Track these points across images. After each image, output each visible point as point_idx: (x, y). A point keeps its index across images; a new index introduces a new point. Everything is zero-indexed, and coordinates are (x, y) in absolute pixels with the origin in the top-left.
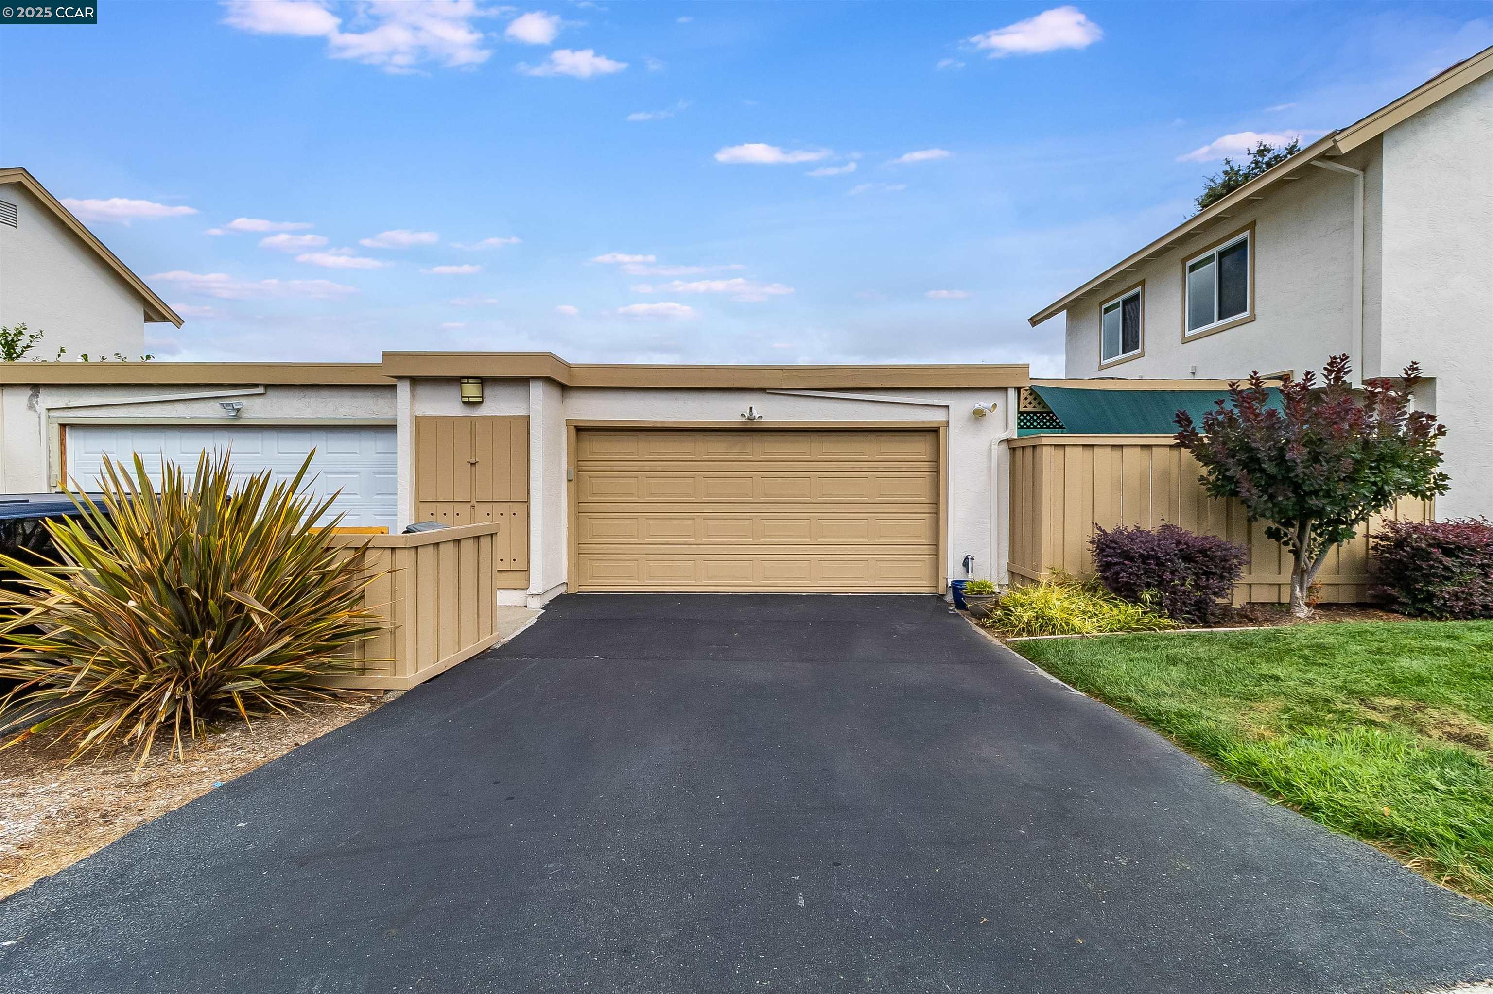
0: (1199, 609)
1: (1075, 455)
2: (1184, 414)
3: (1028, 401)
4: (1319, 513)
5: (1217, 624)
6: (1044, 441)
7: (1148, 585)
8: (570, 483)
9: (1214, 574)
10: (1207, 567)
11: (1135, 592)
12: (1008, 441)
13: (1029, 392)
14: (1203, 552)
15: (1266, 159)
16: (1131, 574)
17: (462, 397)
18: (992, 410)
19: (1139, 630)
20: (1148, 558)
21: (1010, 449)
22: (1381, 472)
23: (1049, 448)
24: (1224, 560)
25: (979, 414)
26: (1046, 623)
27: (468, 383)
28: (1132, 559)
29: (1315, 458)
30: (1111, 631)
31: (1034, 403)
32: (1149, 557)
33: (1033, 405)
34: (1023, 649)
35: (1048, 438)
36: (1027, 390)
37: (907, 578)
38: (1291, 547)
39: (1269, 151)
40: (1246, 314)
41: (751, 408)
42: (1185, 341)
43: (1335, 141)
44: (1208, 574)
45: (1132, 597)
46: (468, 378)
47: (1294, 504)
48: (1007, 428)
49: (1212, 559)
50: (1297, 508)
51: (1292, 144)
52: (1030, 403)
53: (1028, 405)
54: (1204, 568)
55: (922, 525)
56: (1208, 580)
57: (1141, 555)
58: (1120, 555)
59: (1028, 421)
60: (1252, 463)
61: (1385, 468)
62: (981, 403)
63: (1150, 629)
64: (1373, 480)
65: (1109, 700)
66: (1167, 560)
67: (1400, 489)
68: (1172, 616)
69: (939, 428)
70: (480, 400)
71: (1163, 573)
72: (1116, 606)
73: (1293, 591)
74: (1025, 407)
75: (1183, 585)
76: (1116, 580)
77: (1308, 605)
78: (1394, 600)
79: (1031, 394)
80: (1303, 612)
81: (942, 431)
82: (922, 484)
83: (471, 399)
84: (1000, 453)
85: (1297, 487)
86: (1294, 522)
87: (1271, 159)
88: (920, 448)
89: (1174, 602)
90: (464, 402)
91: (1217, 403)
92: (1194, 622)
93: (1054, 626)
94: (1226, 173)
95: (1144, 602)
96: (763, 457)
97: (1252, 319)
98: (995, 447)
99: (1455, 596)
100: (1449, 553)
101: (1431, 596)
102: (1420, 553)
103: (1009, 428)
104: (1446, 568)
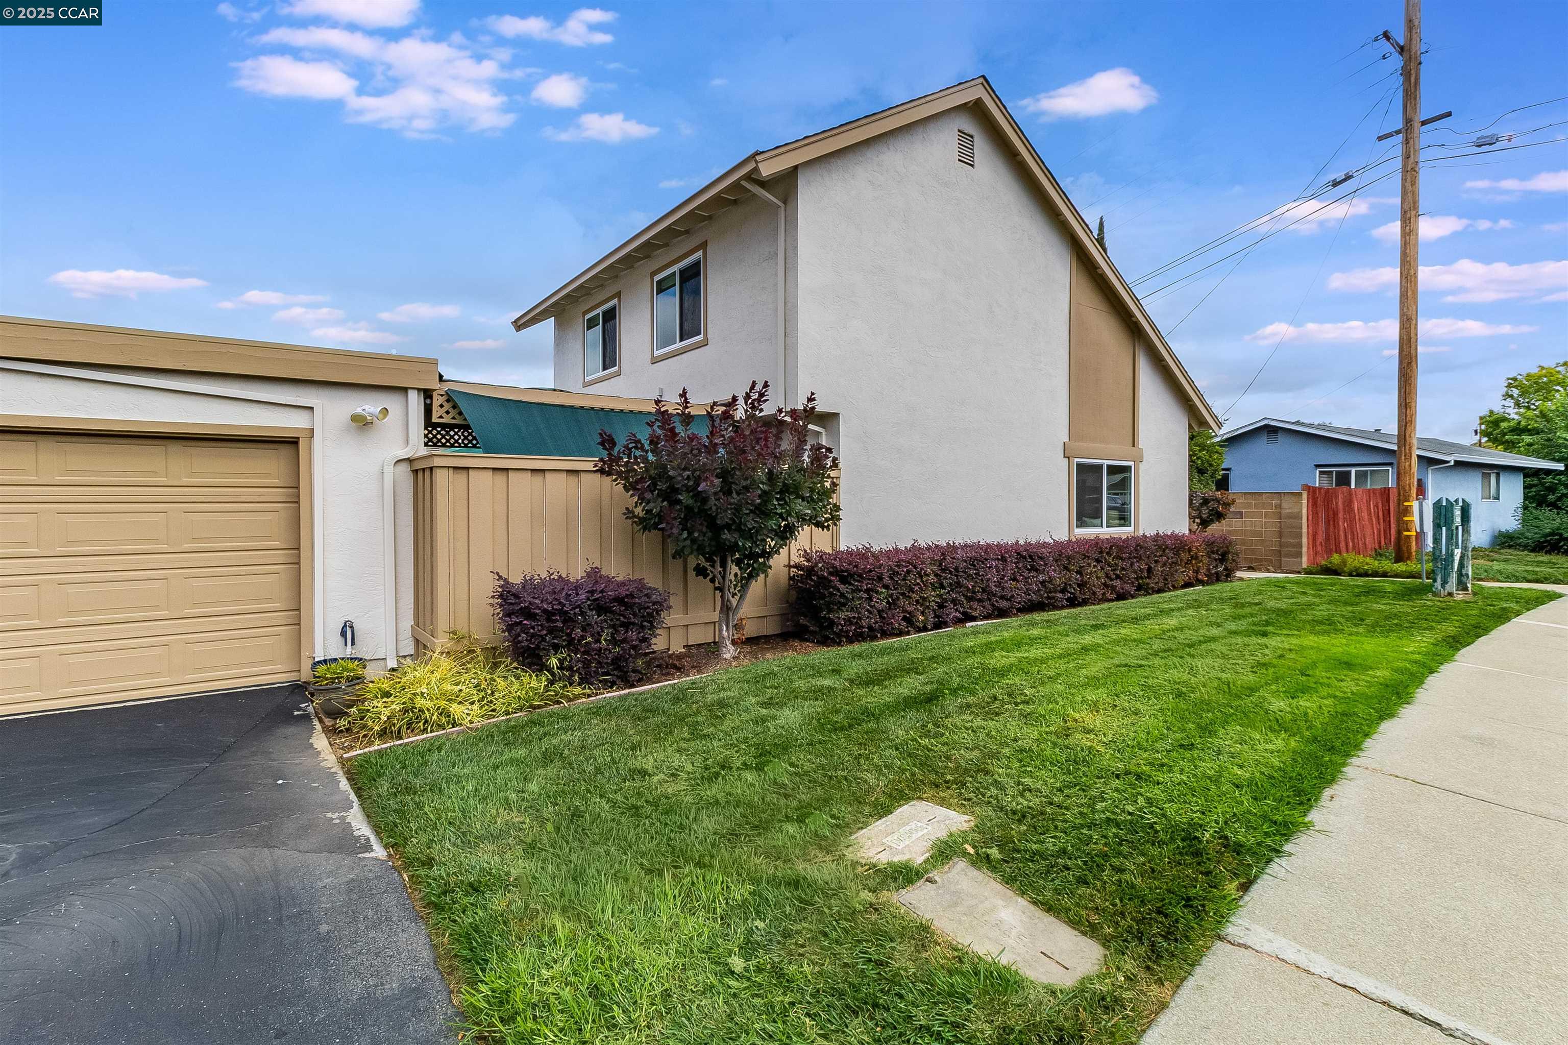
0: (619, 668)
1: (482, 482)
3: (445, 409)
4: (734, 548)
5: (641, 681)
6: (437, 462)
7: (556, 648)
9: (633, 624)
10: (625, 617)
11: (540, 658)
12: (410, 461)
13: (445, 398)
14: (619, 600)
16: (533, 636)
18: (381, 416)
20: (554, 615)
21: (413, 471)
22: (786, 503)
23: (446, 471)
25: (362, 423)
28: (533, 617)
30: (507, 713)
31: (453, 413)
32: (555, 612)
33: (451, 416)
36: (442, 395)
38: (715, 584)
40: (700, 338)
42: (655, 361)
43: (756, 162)
44: (627, 625)
45: (537, 665)
47: (710, 539)
48: (408, 443)
49: (630, 607)
50: (713, 543)
52: (448, 413)
53: (444, 415)
54: (622, 618)
55: (269, 583)
56: (627, 632)
57: (545, 611)
59: (443, 437)
60: (671, 494)
61: (790, 499)
62: (367, 407)
63: (559, 703)
64: (779, 511)
66: (577, 614)
67: (804, 519)
68: (584, 681)
69: (298, 438)
71: (572, 630)
72: (517, 678)
73: (720, 630)
74: (441, 417)
75: (597, 642)
76: (517, 645)
77: (734, 644)
78: (805, 629)
79: (448, 401)
80: (729, 652)
81: (302, 443)
82: (267, 521)
84: (398, 478)
85: (711, 521)
86: (715, 558)
88: (264, 468)
89: (586, 664)
91: (648, 424)
92: (613, 684)
95: (550, 670)
97: (705, 343)
98: (389, 470)
99: (849, 621)
100: (844, 581)
101: (832, 623)
102: (824, 582)
103: (411, 442)
104: (842, 595)
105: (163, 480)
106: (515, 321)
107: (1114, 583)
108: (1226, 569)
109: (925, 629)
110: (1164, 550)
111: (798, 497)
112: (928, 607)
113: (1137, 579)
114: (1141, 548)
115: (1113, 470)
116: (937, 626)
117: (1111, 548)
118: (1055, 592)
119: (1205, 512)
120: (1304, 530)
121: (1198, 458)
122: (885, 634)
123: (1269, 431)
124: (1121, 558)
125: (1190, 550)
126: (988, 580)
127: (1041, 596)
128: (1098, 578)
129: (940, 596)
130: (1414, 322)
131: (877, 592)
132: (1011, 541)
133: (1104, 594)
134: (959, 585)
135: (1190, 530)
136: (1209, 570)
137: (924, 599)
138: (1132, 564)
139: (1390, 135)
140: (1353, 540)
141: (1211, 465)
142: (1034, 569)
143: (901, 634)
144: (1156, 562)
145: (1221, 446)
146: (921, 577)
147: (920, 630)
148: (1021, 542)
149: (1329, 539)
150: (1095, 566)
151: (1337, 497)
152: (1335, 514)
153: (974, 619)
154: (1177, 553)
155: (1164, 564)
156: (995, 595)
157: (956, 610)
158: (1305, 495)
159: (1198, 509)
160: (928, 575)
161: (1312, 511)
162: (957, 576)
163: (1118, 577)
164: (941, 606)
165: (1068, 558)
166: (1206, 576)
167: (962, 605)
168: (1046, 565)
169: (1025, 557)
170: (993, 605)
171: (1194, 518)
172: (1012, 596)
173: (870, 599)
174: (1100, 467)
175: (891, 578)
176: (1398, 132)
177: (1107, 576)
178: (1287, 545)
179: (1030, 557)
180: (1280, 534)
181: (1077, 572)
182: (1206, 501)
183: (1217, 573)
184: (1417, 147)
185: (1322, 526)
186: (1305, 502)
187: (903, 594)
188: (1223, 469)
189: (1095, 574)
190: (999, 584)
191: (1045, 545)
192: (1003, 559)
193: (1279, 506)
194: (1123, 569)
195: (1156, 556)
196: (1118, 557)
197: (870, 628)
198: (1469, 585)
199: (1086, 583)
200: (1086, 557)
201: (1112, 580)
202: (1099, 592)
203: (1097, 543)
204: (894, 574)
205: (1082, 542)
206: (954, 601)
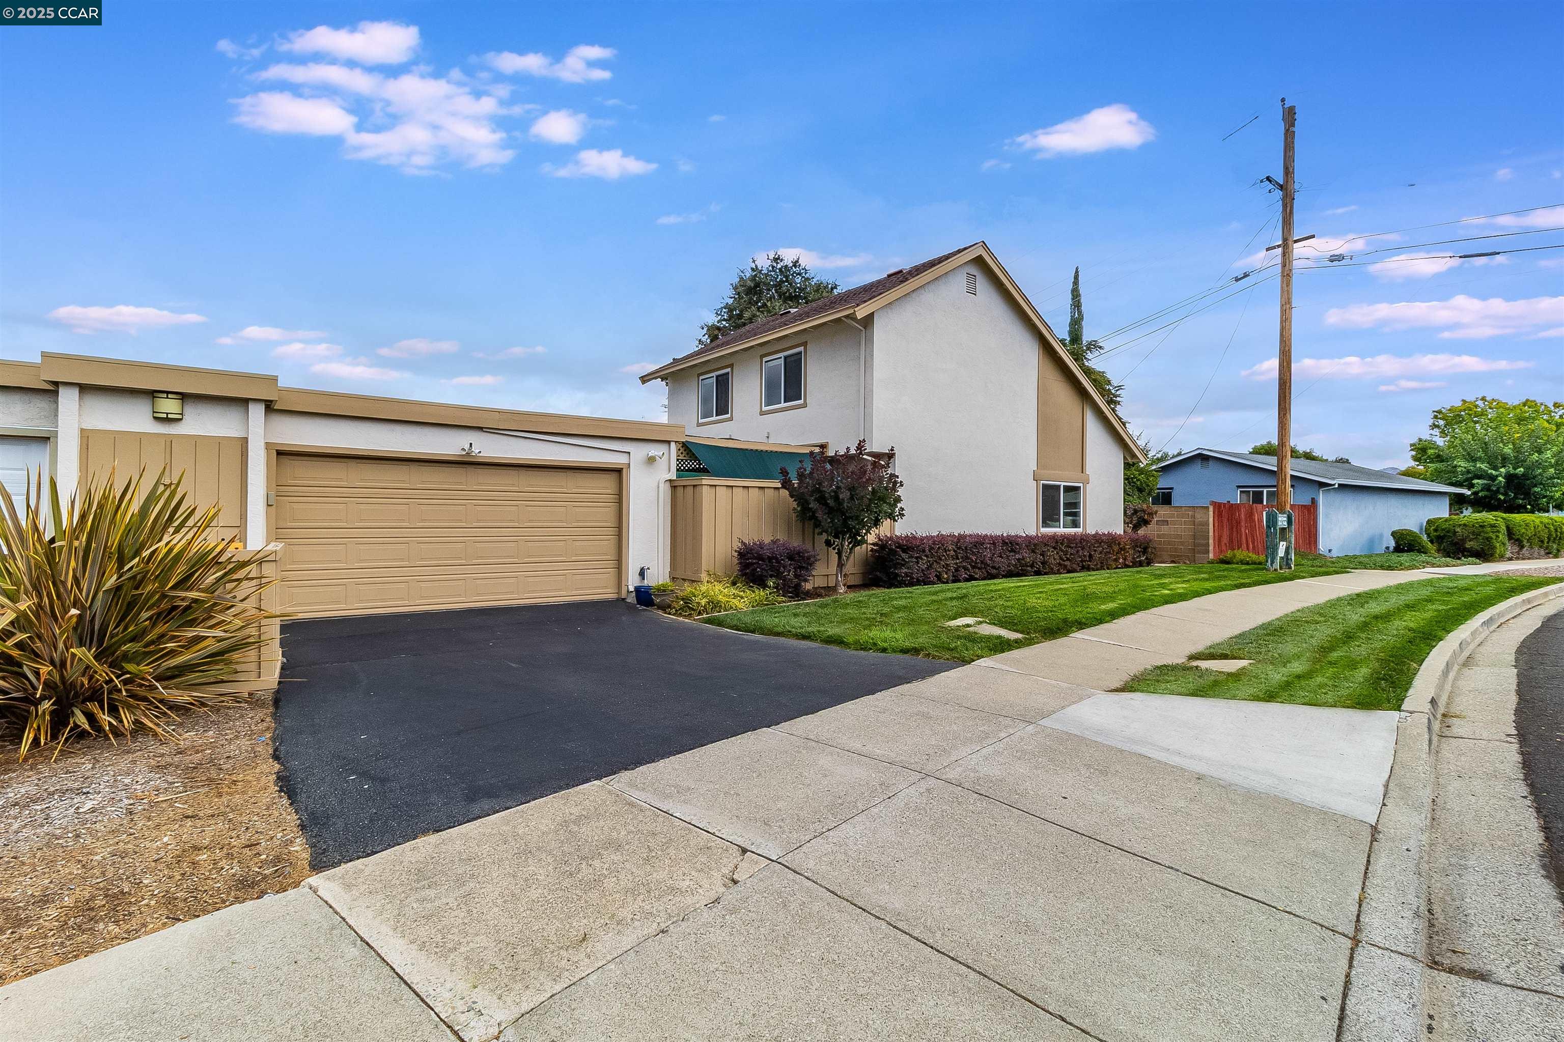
0: (796, 590)
1: (721, 491)
2: (785, 469)
3: (681, 451)
4: (852, 529)
5: (803, 599)
6: (704, 482)
7: (771, 576)
8: (270, 507)
9: (803, 567)
10: (800, 563)
11: (764, 581)
12: (670, 480)
14: (799, 553)
15: (779, 266)
16: (762, 569)
17: (154, 412)
18: (660, 457)
19: (767, 605)
21: (672, 487)
22: (878, 506)
23: (706, 487)
24: (809, 558)
25: (651, 460)
26: (715, 605)
27: (167, 398)
28: (763, 560)
29: (852, 498)
32: (773, 558)
34: (709, 621)
35: (706, 480)
36: (682, 444)
37: (595, 588)
38: (836, 551)
39: (782, 260)
40: (802, 401)
41: (471, 444)
42: (762, 413)
43: (855, 311)
44: (801, 568)
45: (763, 585)
46: (168, 393)
49: (803, 557)
50: (841, 527)
51: (796, 259)
52: (682, 453)
55: (607, 544)
56: (800, 571)
58: (755, 558)
60: (822, 500)
61: (880, 503)
62: (653, 451)
63: (773, 604)
64: (875, 510)
65: (778, 634)
66: (782, 560)
67: (885, 515)
68: (784, 595)
69: (622, 469)
70: (179, 417)
71: (780, 567)
72: (754, 592)
73: (837, 577)
75: (789, 575)
76: (753, 575)
77: (844, 586)
78: (880, 579)
79: (686, 447)
80: (842, 589)
81: (624, 471)
82: (607, 512)
83: (170, 416)
84: (665, 489)
85: (843, 514)
86: (840, 536)
87: (782, 267)
88: (606, 484)
89: (784, 586)
90: (155, 418)
92: (793, 598)
93: (721, 606)
94: (753, 269)
95: (769, 587)
96: (475, 487)
97: (805, 406)
98: (662, 485)
99: (906, 574)
100: (904, 551)
101: (897, 575)
102: (893, 552)
103: (671, 470)
104: (903, 560)
105: (565, 490)
106: (642, 377)
107: (1066, 563)
108: (1147, 558)
109: (947, 582)
110: (1100, 543)
111: (885, 502)
112: (949, 570)
113: (1082, 561)
114: (1084, 540)
115: (1068, 489)
116: (954, 581)
117: (1063, 540)
118: (1027, 566)
119: (1135, 519)
120: (1211, 533)
121: (1138, 480)
122: (926, 583)
123: (1202, 458)
124: (1070, 547)
125: (1119, 544)
126: (984, 556)
127: (1017, 568)
128: (1054, 559)
129: (956, 564)
130: (1288, 384)
131: (922, 559)
132: (999, 533)
133: (1058, 570)
134: (967, 558)
135: (1124, 532)
136: (1134, 558)
137: (947, 565)
138: (1078, 552)
139: (1274, 248)
140: (1253, 543)
141: (1148, 486)
142: (1012, 551)
143: (934, 583)
144: (1095, 551)
145: (1156, 471)
146: (946, 552)
147: (944, 583)
148: (1005, 535)
149: (1232, 542)
150: (1052, 551)
151: (1239, 511)
152: (1238, 523)
153: (976, 579)
154: (1110, 546)
155: (1101, 553)
156: (989, 566)
157: (966, 573)
158: (1211, 509)
159: (1131, 517)
160: (949, 551)
161: (1218, 520)
162: (966, 552)
163: (1068, 559)
164: (957, 570)
165: (1035, 545)
166: (1132, 562)
167: (968, 570)
168: (1020, 548)
169: (1007, 543)
170: (987, 572)
171: (1128, 523)
172: (999, 567)
173: (918, 563)
174: (1059, 486)
175: (930, 551)
176: (1279, 246)
177: (1061, 558)
178: (1199, 545)
179: (1011, 543)
180: (1194, 537)
181: (1040, 555)
182: (1136, 511)
183: (1140, 561)
184: (1291, 259)
185: (1226, 533)
186: (1211, 513)
187: (936, 561)
188: (1158, 489)
189: (1053, 557)
190: (991, 559)
191: (1021, 537)
192: (994, 544)
193: (1193, 516)
194: (1071, 554)
195: (1094, 547)
196: (1069, 546)
197: (918, 579)
198: (1293, 566)
199: (1047, 562)
200: (1046, 545)
201: (1064, 561)
202: (1055, 569)
203: (1054, 537)
204: (931, 549)
205: (1044, 536)
206: (965, 568)
